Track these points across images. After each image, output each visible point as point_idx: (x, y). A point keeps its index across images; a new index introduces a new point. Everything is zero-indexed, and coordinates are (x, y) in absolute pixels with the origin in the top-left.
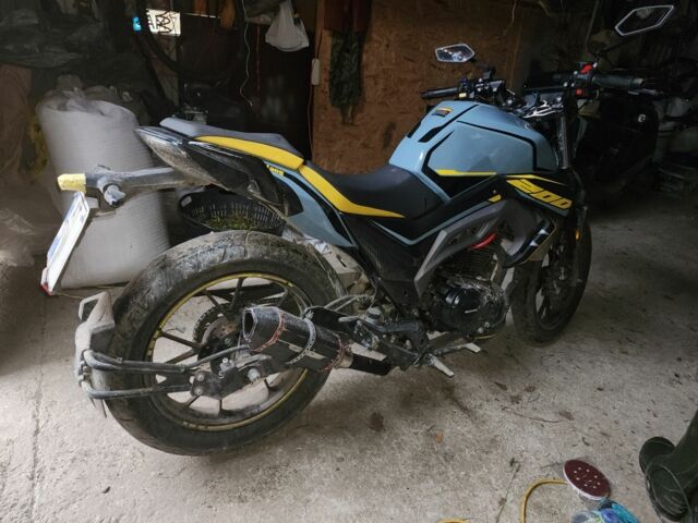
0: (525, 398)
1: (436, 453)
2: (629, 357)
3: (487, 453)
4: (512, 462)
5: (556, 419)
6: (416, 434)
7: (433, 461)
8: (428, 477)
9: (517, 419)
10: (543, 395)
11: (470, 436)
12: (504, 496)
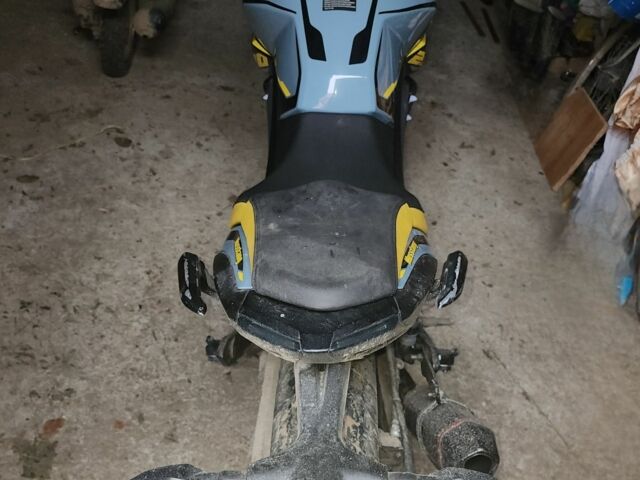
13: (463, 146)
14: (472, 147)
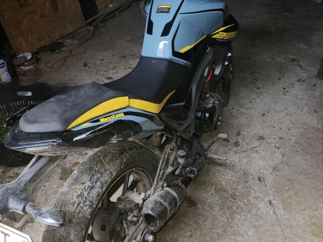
0: (239, 140)
1: (227, 198)
2: (262, 89)
3: (247, 182)
4: (260, 179)
5: (259, 144)
6: (212, 194)
7: (230, 204)
8: (234, 214)
9: (244, 154)
10: (245, 133)
11: (234, 178)
12: (269, 200)
13: (299, 81)
14: (304, 81)
